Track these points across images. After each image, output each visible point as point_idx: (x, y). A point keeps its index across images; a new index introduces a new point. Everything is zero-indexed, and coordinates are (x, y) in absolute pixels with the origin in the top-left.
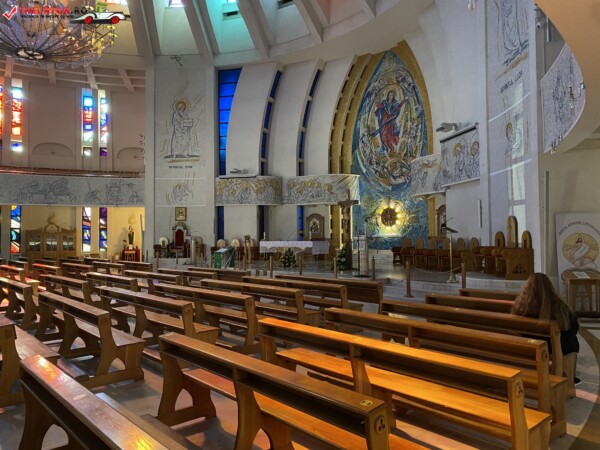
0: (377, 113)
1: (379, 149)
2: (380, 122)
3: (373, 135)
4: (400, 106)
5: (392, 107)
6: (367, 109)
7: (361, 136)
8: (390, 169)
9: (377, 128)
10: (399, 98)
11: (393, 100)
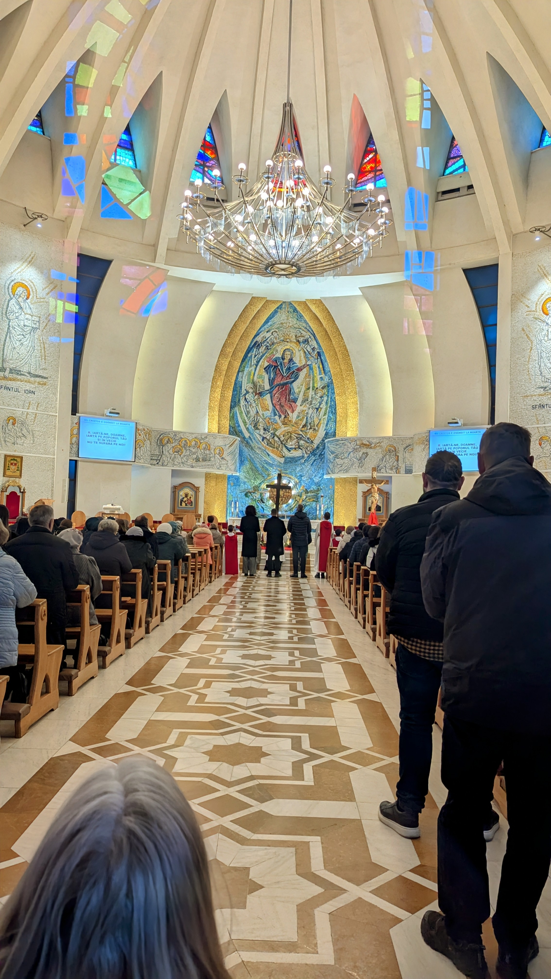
0: (267, 369)
1: (268, 413)
2: (271, 382)
3: (261, 394)
4: (299, 369)
5: (289, 369)
6: (254, 361)
7: (243, 392)
8: (282, 439)
9: (267, 387)
10: (299, 360)
11: (291, 360)
